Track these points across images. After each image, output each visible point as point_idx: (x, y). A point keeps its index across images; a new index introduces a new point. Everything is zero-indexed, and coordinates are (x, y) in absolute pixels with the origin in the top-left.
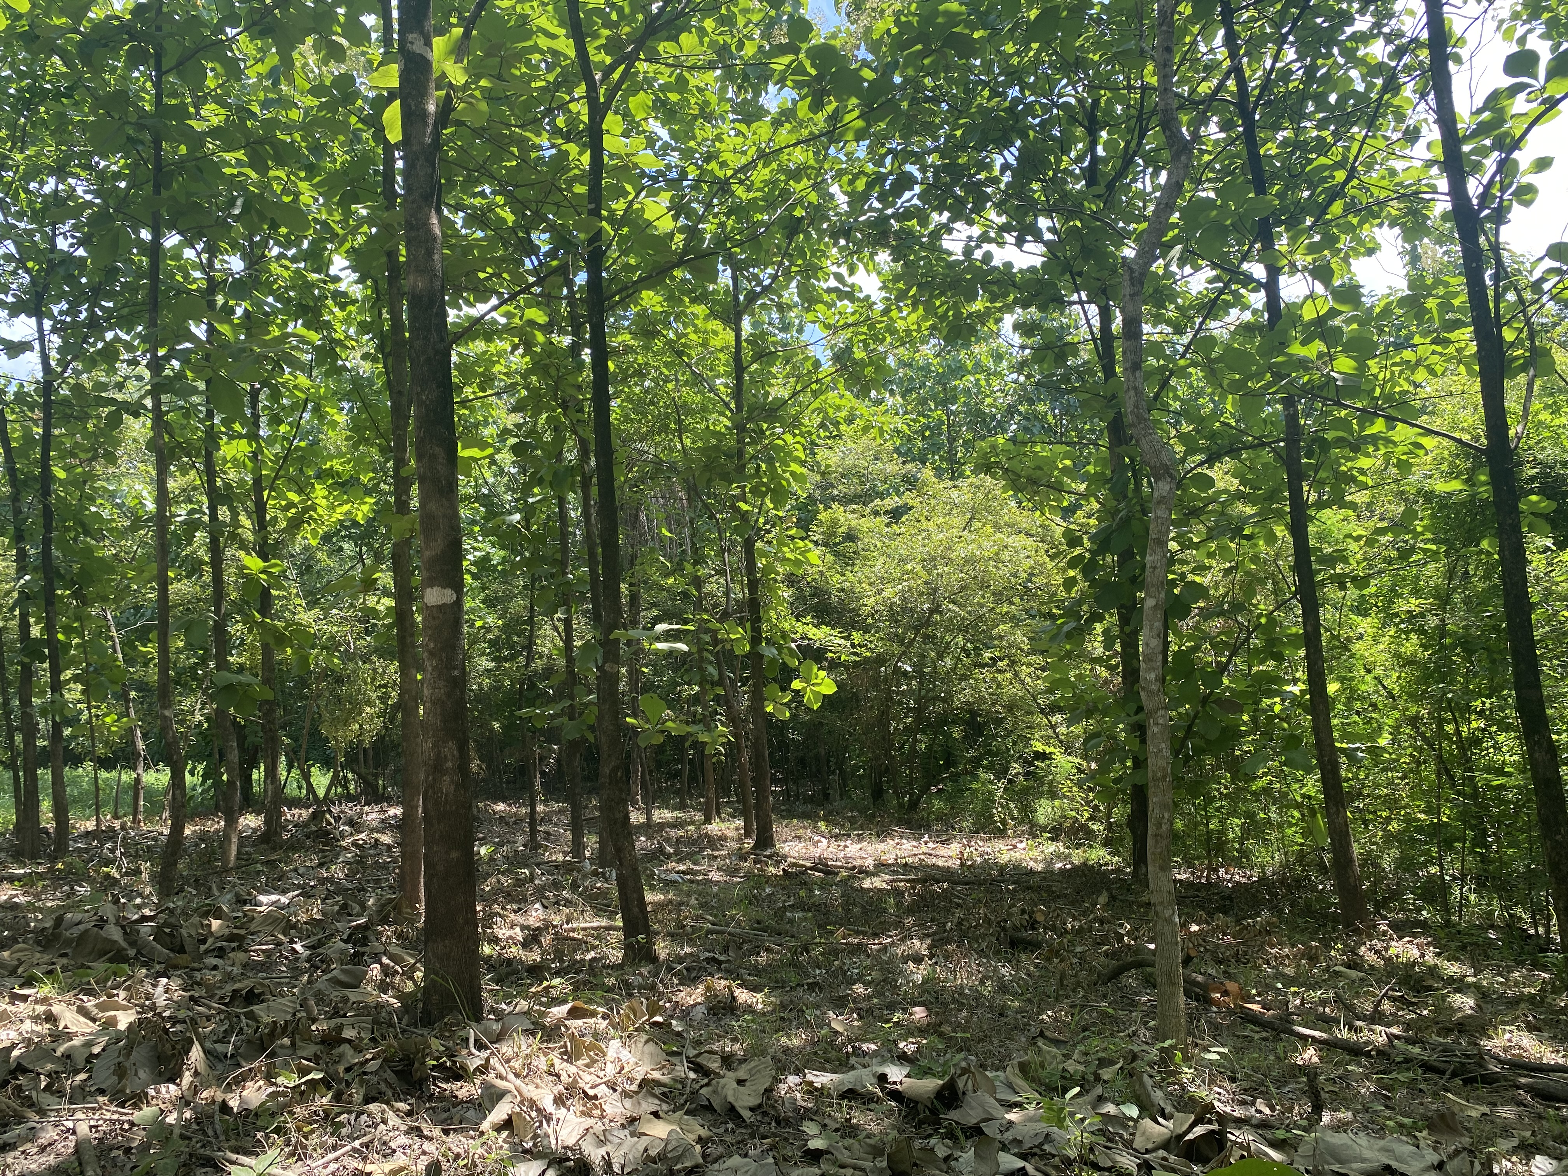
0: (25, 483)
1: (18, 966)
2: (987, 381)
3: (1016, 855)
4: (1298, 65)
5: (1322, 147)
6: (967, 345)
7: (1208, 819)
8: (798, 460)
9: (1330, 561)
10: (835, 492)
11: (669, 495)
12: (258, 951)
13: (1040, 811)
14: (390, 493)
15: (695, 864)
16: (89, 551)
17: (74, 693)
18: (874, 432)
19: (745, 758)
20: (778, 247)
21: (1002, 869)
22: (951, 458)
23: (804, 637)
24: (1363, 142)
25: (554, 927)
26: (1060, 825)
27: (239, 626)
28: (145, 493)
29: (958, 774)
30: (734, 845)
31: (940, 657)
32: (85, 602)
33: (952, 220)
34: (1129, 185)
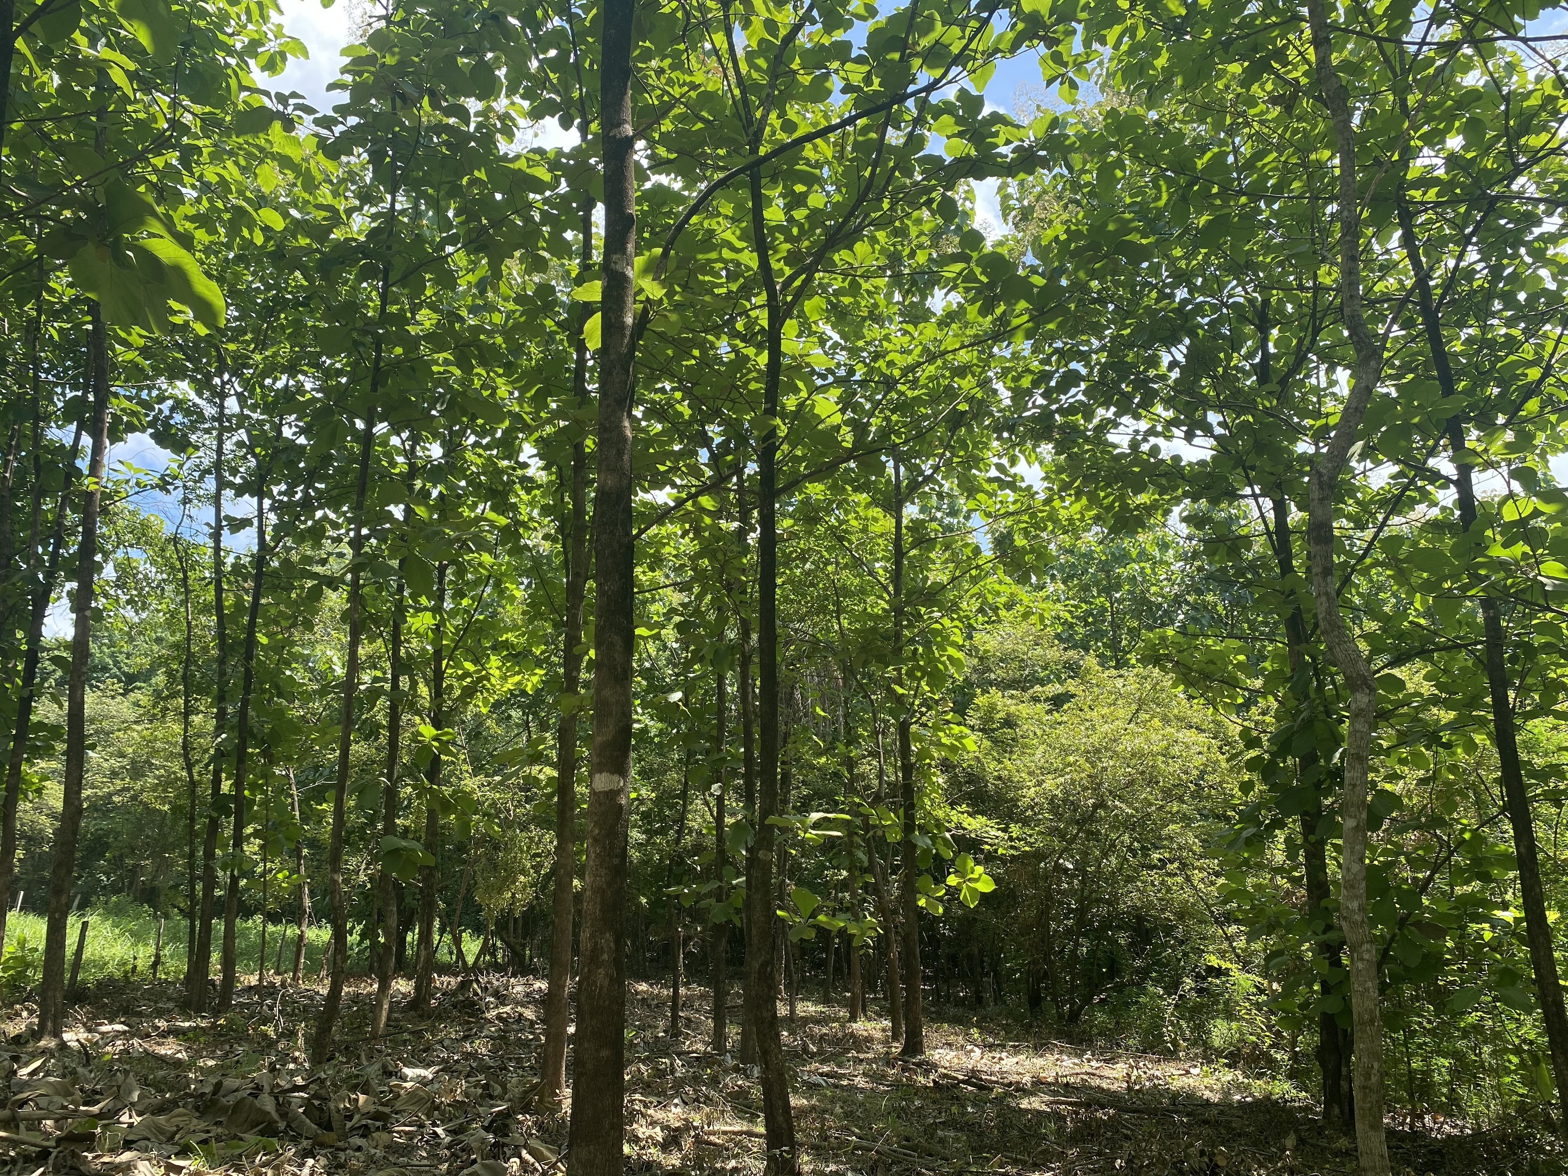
0: (231, 646)
1: (176, 1133)
2: (1153, 569)
3: (1190, 1081)
4: (1483, 264)
5: (1511, 344)
6: (1132, 533)
7: (1410, 1056)
8: (954, 644)
9: (1543, 775)
10: (993, 676)
11: (825, 673)
12: (400, 1131)
13: (1215, 1032)
14: (560, 665)
15: (840, 1067)
16: (281, 712)
17: (252, 848)
18: (1033, 619)
19: (894, 954)
20: (940, 439)
21: (1175, 1096)
22: (1114, 645)
23: (959, 826)
24: (1558, 341)
25: (696, 1128)
26: (1239, 1050)
27: (409, 790)
28: (335, 659)
29: (1123, 985)
30: (881, 1049)
31: (1105, 855)
32: (272, 761)
33: (1118, 414)
34: (1302, 380)
